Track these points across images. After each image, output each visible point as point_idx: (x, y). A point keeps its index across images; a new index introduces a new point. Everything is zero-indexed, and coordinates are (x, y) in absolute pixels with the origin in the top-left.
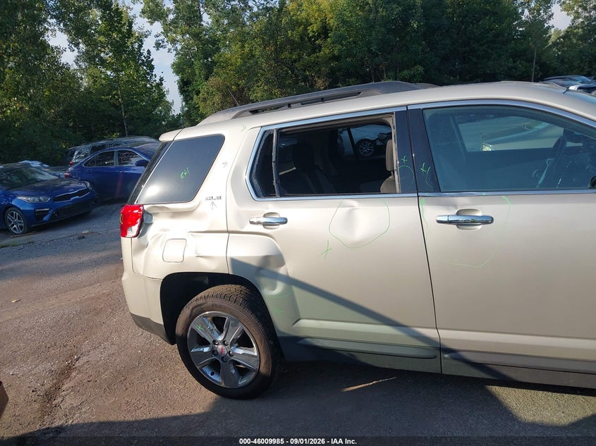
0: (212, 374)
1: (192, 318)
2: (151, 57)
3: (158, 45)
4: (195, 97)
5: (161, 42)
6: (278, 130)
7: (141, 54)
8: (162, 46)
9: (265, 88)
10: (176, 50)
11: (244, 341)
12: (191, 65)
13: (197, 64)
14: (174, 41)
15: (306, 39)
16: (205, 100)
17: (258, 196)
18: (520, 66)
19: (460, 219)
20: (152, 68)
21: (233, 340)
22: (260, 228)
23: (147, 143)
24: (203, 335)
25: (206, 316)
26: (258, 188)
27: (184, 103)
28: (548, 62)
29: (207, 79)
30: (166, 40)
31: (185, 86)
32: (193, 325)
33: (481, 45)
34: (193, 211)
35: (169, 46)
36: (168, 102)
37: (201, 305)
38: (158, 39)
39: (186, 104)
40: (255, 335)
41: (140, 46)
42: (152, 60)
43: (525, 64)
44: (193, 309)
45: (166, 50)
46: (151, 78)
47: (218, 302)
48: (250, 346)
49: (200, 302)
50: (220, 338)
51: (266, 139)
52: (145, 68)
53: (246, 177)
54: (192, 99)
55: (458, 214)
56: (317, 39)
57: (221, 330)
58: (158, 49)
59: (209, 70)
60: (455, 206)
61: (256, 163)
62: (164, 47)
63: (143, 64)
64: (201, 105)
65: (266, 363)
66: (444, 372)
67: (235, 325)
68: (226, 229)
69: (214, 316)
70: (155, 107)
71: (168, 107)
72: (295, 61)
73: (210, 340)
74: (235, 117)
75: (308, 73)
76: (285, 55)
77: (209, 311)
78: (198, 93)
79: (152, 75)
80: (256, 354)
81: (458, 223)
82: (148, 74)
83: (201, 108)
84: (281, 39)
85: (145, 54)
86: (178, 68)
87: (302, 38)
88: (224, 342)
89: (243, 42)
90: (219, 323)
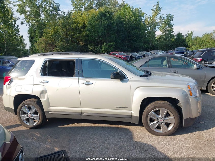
0: (27, 122)
1: (22, 107)
2: (19, 28)
3: (22, 23)
4: (35, 43)
5: (23, 22)
6: (49, 60)
7: (15, 26)
8: (24, 23)
9: (62, 43)
10: (29, 25)
11: (36, 113)
12: (34, 31)
13: (37, 32)
14: (28, 22)
15: (77, 28)
16: (39, 45)
17: (42, 76)
18: (146, 45)
19: (86, 83)
20: (19, 32)
21: (33, 112)
22: (42, 84)
23: (14, 59)
24: (25, 111)
25: (26, 106)
26: (42, 74)
27: (31, 45)
28: (154, 45)
29: (40, 37)
30: (25, 21)
31: (32, 39)
32: (22, 109)
33: (134, 38)
34: (25, 79)
35: (27, 24)
36: (24, 44)
37: (25, 103)
38: (22, 20)
39: (32, 45)
40: (39, 111)
41: (15, 23)
42: (19, 29)
43: (148, 45)
44: (23, 104)
45: (26, 25)
46: (18, 35)
47: (29, 102)
48: (37, 114)
49: (25, 102)
50: (29, 112)
51: (46, 62)
52: (16, 31)
53: (40, 71)
54: (34, 44)
55: (86, 82)
56: (81, 29)
57: (30, 110)
58: (22, 24)
59: (41, 34)
60: (86, 80)
61: (43, 67)
62: (25, 24)
63: (15, 30)
64: (37, 46)
65: (41, 118)
66: (83, 119)
67: (33, 109)
68: (33, 84)
69: (28, 106)
70: (18, 46)
71: (24, 46)
72: (73, 35)
73: (27, 113)
74: (39, 56)
75: (77, 40)
76: (70, 33)
77: (27, 105)
78: (36, 42)
79: (19, 34)
80: (39, 116)
81: (86, 84)
82: (17, 34)
83: (37, 48)
84: (68, 27)
85: (17, 26)
86: (30, 32)
87: (76, 28)
88: (30, 113)
89: (55, 26)
90: (29, 108)
